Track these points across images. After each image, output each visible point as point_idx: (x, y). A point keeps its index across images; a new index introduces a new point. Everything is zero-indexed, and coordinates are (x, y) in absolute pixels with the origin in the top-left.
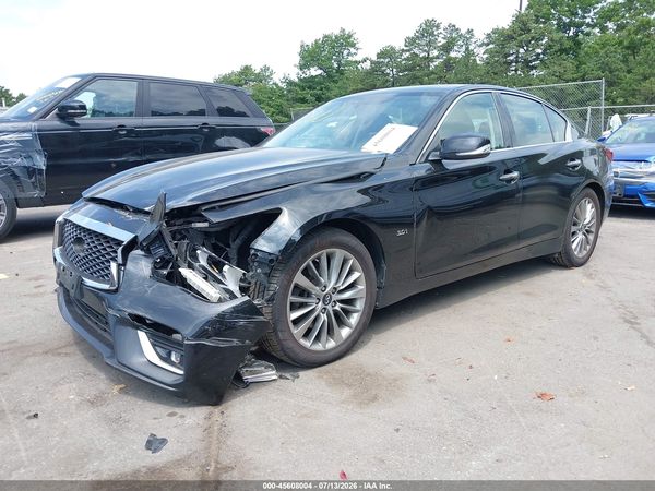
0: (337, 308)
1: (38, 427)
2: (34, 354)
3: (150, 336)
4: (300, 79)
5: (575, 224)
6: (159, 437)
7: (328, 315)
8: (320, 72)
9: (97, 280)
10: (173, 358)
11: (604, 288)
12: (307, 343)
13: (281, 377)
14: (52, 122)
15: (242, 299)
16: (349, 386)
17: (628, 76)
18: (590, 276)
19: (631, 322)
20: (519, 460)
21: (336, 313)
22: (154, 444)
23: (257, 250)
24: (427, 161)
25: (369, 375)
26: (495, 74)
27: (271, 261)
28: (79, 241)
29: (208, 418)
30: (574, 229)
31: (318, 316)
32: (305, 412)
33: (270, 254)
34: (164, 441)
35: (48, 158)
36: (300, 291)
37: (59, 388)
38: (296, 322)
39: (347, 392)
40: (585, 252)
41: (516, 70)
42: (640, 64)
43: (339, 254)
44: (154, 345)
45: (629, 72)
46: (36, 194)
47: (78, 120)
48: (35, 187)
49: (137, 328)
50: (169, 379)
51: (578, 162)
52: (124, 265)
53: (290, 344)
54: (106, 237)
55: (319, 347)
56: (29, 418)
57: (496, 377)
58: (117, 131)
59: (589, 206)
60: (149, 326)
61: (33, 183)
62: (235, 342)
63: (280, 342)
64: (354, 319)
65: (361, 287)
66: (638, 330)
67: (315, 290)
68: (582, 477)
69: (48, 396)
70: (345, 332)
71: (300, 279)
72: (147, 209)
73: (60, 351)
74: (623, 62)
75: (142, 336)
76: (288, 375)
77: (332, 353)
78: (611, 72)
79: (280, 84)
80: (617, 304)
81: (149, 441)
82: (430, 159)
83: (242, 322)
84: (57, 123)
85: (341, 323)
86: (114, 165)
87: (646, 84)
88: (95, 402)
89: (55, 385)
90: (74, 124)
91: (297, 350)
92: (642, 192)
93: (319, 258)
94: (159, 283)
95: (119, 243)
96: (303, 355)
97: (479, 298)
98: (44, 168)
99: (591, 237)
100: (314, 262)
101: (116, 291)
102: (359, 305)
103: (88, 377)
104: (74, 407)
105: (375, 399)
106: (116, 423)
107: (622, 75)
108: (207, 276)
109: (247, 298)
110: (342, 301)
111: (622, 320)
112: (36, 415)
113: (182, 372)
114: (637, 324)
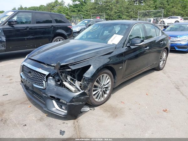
0: (104, 90)
1: (27, 129)
2: (18, 104)
3: (56, 102)
4: (73, 5)
5: (161, 59)
6: (62, 131)
7: (102, 92)
8: (79, 3)
9: (37, 85)
10: (63, 108)
11: (169, 77)
12: (96, 100)
13: (90, 109)
14: (7, 26)
15: (82, 91)
16: (109, 112)
17: (168, 6)
18: (165, 73)
19: (178, 88)
20: (157, 133)
21: (104, 91)
22: (62, 133)
23: (85, 77)
24: (126, 46)
25: (113, 108)
26: (131, 5)
27: (89, 80)
28: (30, 72)
29: (74, 124)
30: (161, 60)
31: (100, 93)
32: (99, 120)
33: (88, 78)
34: (64, 132)
35: (6, 37)
36: (95, 87)
37: (29, 115)
38: (94, 95)
39: (109, 114)
40: (163, 66)
41: (137, 3)
42: (171, 2)
43: (105, 75)
44: (57, 104)
45: (168, 5)
46: (3, 48)
47: (14, 26)
48: (3, 47)
49: (52, 100)
50: (63, 114)
51: (163, 42)
52: (47, 81)
53: (93, 101)
54: (39, 72)
55: (100, 100)
56: (24, 126)
57: (146, 107)
58: (26, 29)
59: (165, 53)
60: (56, 99)
61: (2, 45)
62: (81, 103)
63: (90, 100)
64: (108, 92)
65: (110, 83)
66: (180, 91)
67: (99, 85)
68: (174, 137)
69: (27, 118)
70: (106, 96)
71: (96, 83)
72: (52, 65)
73: (25, 103)
74: (167, 2)
75: (54, 102)
76: (92, 109)
77: (103, 102)
78: (163, 5)
79: (67, 6)
80: (173, 83)
81: (60, 132)
82: (127, 45)
83: (82, 98)
84: (8, 27)
85: (105, 93)
86: (26, 39)
87: (173, 9)
88: (41, 120)
89: (28, 114)
90: (13, 27)
91: (94, 102)
92: (175, 46)
93: (100, 77)
94: (58, 87)
95: (44, 75)
96: (96, 104)
97: (137, 81)
98: (5, 41)
99: (165, 62)
100: (99, 78)
101: (45, 89)
102: (109, 88)
103: (36, 112)
104: (35, 122)
105: (117, 115)
106: (49, 126)
107: (166, 6)
108: (71, 84)
109: (83, 91)
110: (105, 88)
111: (175, 88)
112: (26, 125)
113: (66, 112)
114: (179, 89)
